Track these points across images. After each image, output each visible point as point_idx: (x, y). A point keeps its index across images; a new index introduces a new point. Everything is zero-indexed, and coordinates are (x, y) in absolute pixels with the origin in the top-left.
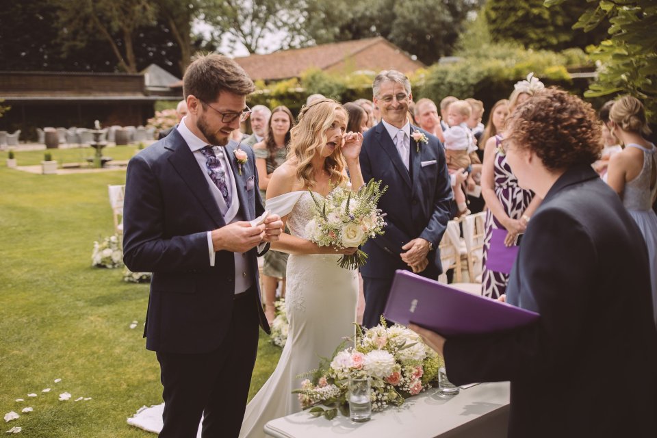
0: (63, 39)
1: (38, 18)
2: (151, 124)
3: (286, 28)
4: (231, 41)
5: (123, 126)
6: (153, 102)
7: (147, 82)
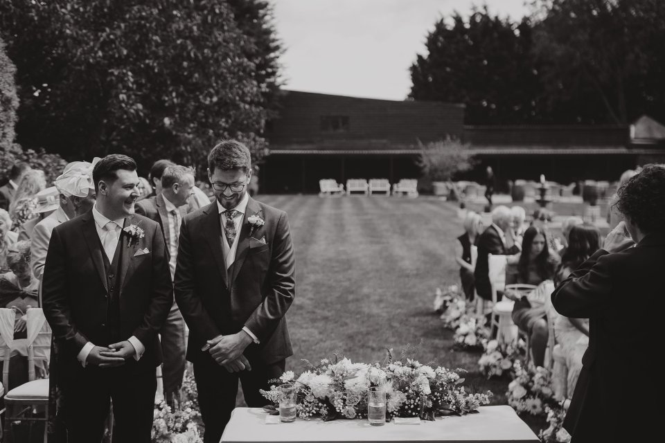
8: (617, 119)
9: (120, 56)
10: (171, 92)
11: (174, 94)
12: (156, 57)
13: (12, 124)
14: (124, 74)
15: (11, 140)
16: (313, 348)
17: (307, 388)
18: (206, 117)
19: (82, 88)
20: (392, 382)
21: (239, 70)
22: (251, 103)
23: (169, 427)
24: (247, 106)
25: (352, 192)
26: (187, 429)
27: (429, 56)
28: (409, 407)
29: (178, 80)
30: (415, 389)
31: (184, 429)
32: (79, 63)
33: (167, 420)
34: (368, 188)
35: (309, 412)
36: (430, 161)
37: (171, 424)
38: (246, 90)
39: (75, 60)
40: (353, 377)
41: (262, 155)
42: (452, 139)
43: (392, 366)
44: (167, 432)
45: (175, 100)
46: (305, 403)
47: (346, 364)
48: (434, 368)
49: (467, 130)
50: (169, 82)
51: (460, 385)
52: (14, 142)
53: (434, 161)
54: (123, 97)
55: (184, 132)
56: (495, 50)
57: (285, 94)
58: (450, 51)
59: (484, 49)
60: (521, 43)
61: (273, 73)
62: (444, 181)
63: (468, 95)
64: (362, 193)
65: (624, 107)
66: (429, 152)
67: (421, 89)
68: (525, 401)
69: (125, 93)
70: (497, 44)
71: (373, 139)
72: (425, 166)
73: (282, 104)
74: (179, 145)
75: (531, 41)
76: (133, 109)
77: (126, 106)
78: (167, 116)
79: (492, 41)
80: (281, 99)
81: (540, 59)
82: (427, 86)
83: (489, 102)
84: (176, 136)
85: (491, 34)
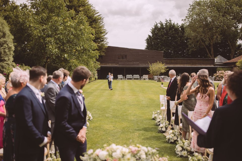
0: (190, 48)
1: (185, 42)
2: (215, 75)
6: (217, 68)
7: (215, 62)
8: (211, 56)
13: (12, 56)
14: (50, 40)
15: (11, 61)
16: (111, 132)
17: (98, 156)
19: (37, 44)
20: (131, 154)
25: (128, 79)
27: (152, 36)
30: (139, 156)
32: (35, 36)
34: (133, 77)
39: (34, 35)
41: (98, 67)
42: (159, 62)
43: (131, 147)
47: (114, 146)
48: (147, 147)
49: (164, 59)
51: (157, 154)
52: (12, 62)
53: (153, 69)
54: (50, 47)
55: (72, 59)
56: (173, 34)
57: (106, 47)
58: (159, 34)
59: (170, 34)
60: (181, 32)
61: (103, 41)
62: (157, 76)
63: (165, 49)
64: (131, 79)
65: (213, 53)
66: (152, 66)
67: (150, 46)
68: (181, 152)
69: (51, 46)
70: (174, 32)
71: (134, 62)
72: (151, 70)
73: (106, 50)
74: (70, 63)
75: (184, 32)
76: (54, 51)
77: (52, 50)
78: (66, 54)
79: (172, 32)
80: (105, 49)
81: (187, 37)
82: (152, 45)
83: (171, 51)
84: (69, 60)
85: (172, 29)
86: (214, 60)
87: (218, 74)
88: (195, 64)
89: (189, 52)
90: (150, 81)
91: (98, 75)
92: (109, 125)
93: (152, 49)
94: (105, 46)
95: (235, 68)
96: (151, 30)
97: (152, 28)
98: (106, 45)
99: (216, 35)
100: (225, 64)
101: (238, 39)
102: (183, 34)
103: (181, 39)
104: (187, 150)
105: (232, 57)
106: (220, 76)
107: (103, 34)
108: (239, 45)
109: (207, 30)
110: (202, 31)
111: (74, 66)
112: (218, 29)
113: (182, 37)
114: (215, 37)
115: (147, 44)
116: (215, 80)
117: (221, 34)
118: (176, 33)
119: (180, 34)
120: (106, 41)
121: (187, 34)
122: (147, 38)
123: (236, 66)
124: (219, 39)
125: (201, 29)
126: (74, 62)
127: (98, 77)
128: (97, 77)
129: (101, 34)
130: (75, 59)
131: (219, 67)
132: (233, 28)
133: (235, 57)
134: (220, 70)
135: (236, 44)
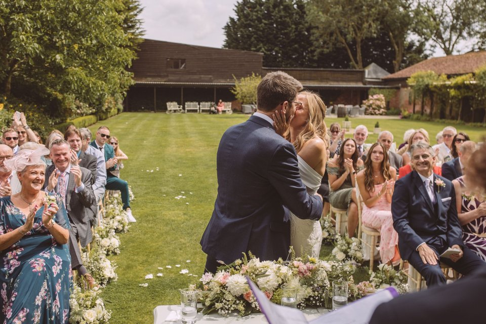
0: (316, 47)
1: (304, 34)
2: (365, 104)
3: (479, 36)
4: (432, 46)
5: (345, 105)
6: (369, 88)
7: (366, 76)
8: (356, 65)
9: (19, 7)
10: (60, 35)
11: (63, 37)
12: (49, 8)
14: (23, 20)
18: (88, 55)
20: (298, 278)
21: (112, 21)
22: (121, 46)
23: (80, 305)
24: (118, 49)
25: (189, 111)
26: (95, 305)
27: (239, 20)
28: (314, 299)
29: (65, 26)
30: (320, 283)
31: (93, 306)
33: (78, 299)
34: (200, 108)
35: (228, 310)
36: (242, 90)
37: (81, 302)
38: (117, 36)
40: (263, 274)
41: (129, 84)
42: (256, 75)
43: (295, 262)
44: (79, 309)
45: (64, 41)
46: (224, 301)
47: (256, 263)
49: (265, 69)
50: (59, 28)
53: (244, 90)
54: (22, 38)
55: (72, 66)
56: (281, 17)
57: (141, 41)
58: (252, 17)
59: (275, 16)
60: (297, 13)
61: (133, 27)
62: (250, 104)
63: (264, 47)
64: (195, 111)
65: (361, 58)
66: (241, 84)
67: (233, 42)
68: (344, 262)
69: (24, 35)
70: (282, 13)
71: (202, 75)
72: (238, 93)
73: (140, 48)
74: (68, 75)
75: (304, 13)
76: (31, 47)
77: (25, 44)
78: (58, 53)
79: (279, 11)
80: (139, 45)
81: (310, 25)
82: (237, 39)
83: (277, 52)
84: (65, 68)
85: (278, 6)
86: (363, 72)
87: (371, 102)
88: (327, 80)
89: (314, 56)
90: (236, 115)
91: (124, 103)
92: (174, 210)
93: (237, 48)
94: (137, 39)
95: (406, 89)
96: (236, 6)
97: (238, 3)
98: (140, 37)
99: (367, 22)
100: (386, 81)
101: (409, 32)
102: (302, 17)
103: (296, 29)
104: (355, 258)
105: (397, 67)
106: (376, 105)
107: (132, 11)
108: (410, 43)
109: (351, 10)
110: (341, 13)
111: (76, 82)
112: (373, 10)
113: (300, 23)
114: (366, 25)
115: (227, 37)
116: (365, 114)
117: (377, 19)
118: (287, 14)
119: (296, 18)
120: (141, 26)
121: (311, 18)
122: (228, 24)
123: (406, 86)
124: (373, 31)
125: (338, 8)
126: (76, 73)
127: (124, 107)
128: (121, 107)
129: (130, 11)
130: (78, 67)
131: (373, 86)
132: (401, 9)
133: (403, 68)
134: (374, 94)
135: (405, 40)
